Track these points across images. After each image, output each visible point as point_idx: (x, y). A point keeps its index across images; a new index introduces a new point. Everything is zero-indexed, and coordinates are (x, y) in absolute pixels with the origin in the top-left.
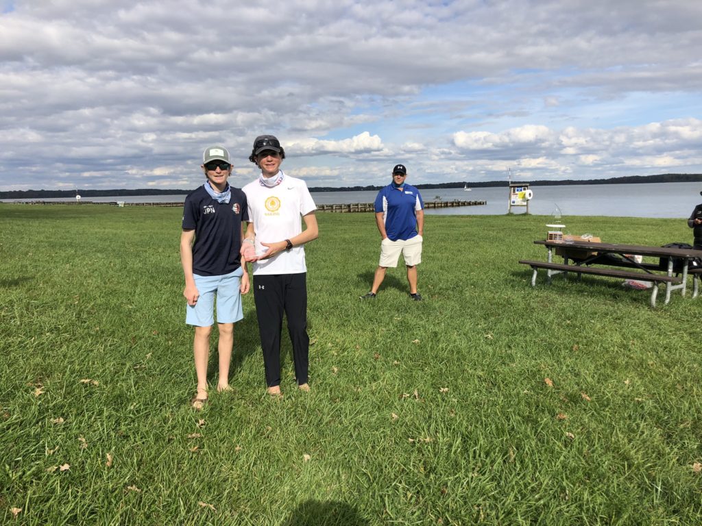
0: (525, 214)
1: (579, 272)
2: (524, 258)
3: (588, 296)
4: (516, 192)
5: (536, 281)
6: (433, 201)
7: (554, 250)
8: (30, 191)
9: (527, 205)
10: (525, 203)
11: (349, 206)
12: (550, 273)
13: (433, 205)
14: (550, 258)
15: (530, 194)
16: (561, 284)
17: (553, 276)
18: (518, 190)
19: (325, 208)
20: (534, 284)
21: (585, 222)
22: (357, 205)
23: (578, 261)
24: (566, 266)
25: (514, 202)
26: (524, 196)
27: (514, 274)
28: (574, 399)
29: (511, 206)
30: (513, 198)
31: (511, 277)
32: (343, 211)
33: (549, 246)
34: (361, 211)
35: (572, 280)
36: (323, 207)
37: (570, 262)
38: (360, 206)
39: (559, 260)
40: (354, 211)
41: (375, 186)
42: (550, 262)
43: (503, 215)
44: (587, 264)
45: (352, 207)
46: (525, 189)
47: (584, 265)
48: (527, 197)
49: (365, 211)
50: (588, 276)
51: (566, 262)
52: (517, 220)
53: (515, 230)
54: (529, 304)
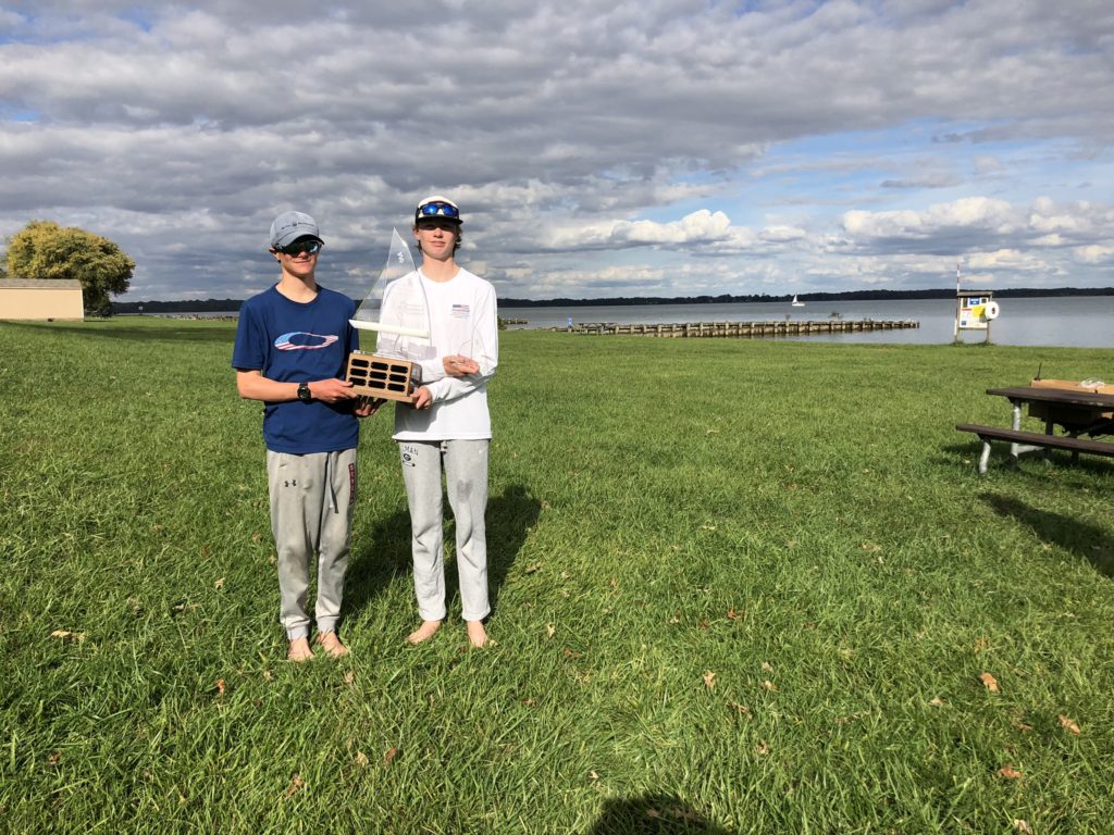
0: (985, 344)
1: (1076, 451)
2: (973, 420)
3: (1090, 495)
4: (969, 306)
5: (989, 466)
6: (828, 321)
7: (1026, 407)
8: (212, 301)
9: (987, 329)
10: (984, 325)
11: (684, 327)
12: (1016, 449)
13: (827, 327)
14: (1018, 421)
15: (994, 310)
16: (1037, 469)
17: (1023, 456)
18: (972, 303)
19: (645, 330)
20: (984, 468)
21: (1092, 358)
22: (698, 326)
23: (1074, 428)
24: (1048, 439)
25: (964, 323)
26: (983, 315)
27: (948, 449)
28: (1044, 728)
29: (959, 329)
30: (963, 315)
31: (944, 455)
32: (675, 335)
33: (1016, 400)
34: (705, 336)
35: (1061, 462)
36: (642, 329)
37: (1058, 429)
38: (702, 328)
39: (1037, 426)
40: (694, 336)
41: (733, 295)
42: (1017, 428)
43: (946, 345)
44: (1092, 435)
45: (689, 328)
46: (984, 301)
47: (1084, 437)
48: (989, 314)
49: (711, 336)
50: (1090, 456)
51: (1049, 431)
52: (968, 354)
53: (962, 370)
54: (970, 508)
